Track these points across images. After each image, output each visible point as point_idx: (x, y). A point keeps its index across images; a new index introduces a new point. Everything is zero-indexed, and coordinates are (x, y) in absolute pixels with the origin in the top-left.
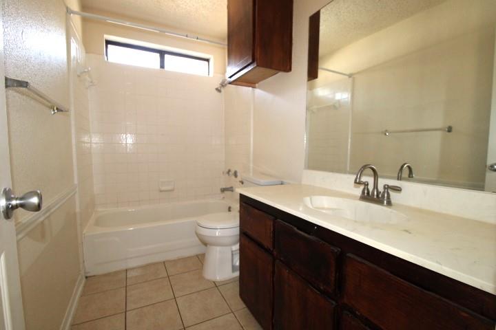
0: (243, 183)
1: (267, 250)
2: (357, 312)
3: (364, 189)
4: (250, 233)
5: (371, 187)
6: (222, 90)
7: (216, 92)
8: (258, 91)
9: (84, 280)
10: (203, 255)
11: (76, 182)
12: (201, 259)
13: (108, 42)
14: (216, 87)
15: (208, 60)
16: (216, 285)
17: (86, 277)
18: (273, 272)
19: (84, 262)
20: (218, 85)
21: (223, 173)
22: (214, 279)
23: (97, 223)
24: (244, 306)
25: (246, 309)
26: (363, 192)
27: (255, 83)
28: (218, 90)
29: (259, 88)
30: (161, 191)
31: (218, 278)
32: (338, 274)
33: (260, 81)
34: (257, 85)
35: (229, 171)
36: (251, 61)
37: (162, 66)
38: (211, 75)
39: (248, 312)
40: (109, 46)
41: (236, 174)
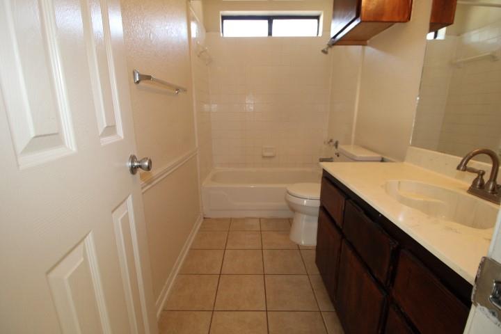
0: (338, 156)
1: (337, 227)
2: (401, 309)
3: (477, 179)
4: (326, 207)
5: (486, 178)
6: (329, 50)
7: (322, 54)
8: (369, 49)
9: (202, 220)
10: (292, 219)
11: (197, 146)
12: (290, 222)
13: (224, 18)
14: (322, 49)
15: (317, 17)
16: (299, 247)
17: (204, 218)
18: (340, 250)
19: (202, 207)
20: (324, 47)
21: (325, 143)
22: (298, 242)
23: (214, 179)
24: (318, 273)
25: (319, 276)
26: (475, 183)
27: (366, 40)
28: (325, 52)
29: (370, 45)
30: (264, 157)
31: (303, 243)
32: (391, 268)
33: (371, 37)
34: (368, 41)
35: (331, 141)
36: (354, 16)
37: (270, 33)
38: (320, 35)
39: (321, 279)
40: (225, 21)
41: (336, 145)
